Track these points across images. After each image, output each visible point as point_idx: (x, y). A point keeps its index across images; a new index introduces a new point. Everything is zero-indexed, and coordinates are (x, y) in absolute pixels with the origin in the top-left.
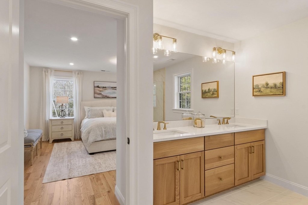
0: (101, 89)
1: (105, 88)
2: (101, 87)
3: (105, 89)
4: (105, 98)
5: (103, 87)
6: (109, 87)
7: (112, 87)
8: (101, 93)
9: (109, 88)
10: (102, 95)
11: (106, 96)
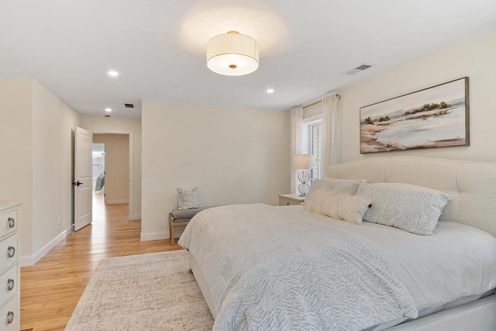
0: (374, 127)
1: (387, 118)
2: (376, 120)
3: (385, 125)
4: (385, 152)
5: (382, 120)
6: (399, 114)
7: (408, 113)
8: (374, 137)
9: (398, 117)
10: (378, 143)
11: (388, 146)
